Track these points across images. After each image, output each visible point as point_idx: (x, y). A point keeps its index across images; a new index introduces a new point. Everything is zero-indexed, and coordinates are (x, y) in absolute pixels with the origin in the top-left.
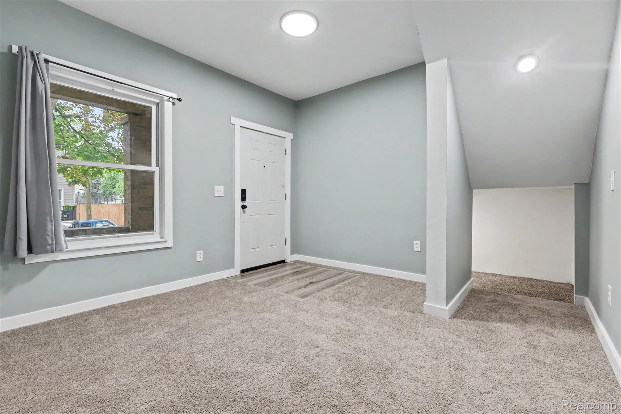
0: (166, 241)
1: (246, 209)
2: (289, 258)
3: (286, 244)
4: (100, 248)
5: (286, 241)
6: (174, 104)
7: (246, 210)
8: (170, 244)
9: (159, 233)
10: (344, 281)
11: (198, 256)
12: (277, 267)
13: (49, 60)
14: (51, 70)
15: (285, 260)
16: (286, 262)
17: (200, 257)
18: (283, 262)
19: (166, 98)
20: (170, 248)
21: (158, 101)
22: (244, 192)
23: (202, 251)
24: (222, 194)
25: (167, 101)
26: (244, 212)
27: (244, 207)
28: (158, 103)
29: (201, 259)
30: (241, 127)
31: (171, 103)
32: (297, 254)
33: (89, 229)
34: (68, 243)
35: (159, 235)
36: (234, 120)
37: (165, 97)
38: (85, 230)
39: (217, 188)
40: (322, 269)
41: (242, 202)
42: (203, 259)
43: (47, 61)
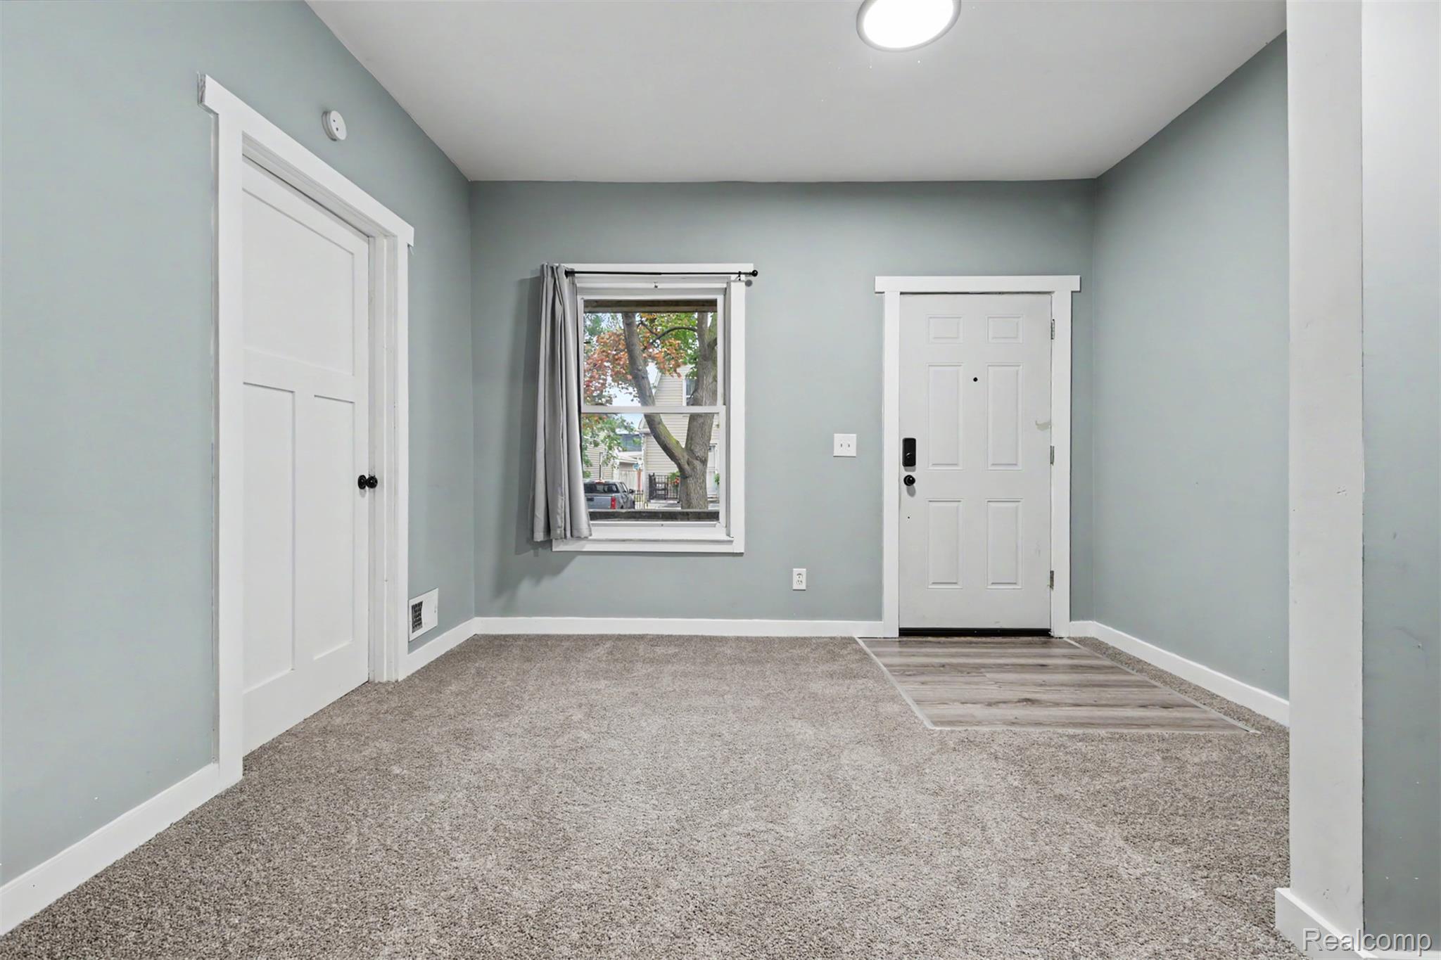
0: (732, 542)
1: (915, 485)
2: (1063, 627)
3: (1052, 586)
4: (631, 540)
5: (1052, 578)
6: (749, 283)
7: (916, 488)
8: (738, 547)
9: (725, 525)
10: (1147, 726)
11: (795, 578)
12: (1006, 643)
13: (576, 270)
14: (578, 282)
15: (1049, 630)
16: (1053, 637)
17: (799, 579)
18: (1045, 633)
19: (734, 277)
20: (741, 554)
21: (725, 286)
22: (909, 446)
23: (805, 570)
24: (852, 452)
25: (735, 281)
26: (912, 493)
27: (909, 481)
28: (726, 289)
29: (803, 587)
30: (901, 293)
31: (744, 284)
32: (1099, 620)
33: (691, 512)
34: (593, 528)
35: (725, 529)
36: (881, 283)
37: (732, 276)
38: (687, 514)
39: (838, 438)
40: (1138, 677)
41: (906, 470)
42: (807, 586)
43: (569, 273)
